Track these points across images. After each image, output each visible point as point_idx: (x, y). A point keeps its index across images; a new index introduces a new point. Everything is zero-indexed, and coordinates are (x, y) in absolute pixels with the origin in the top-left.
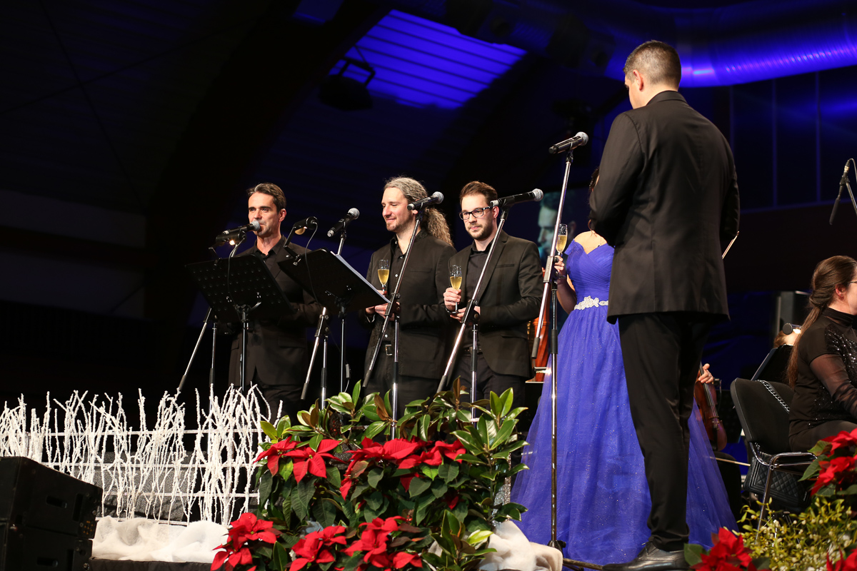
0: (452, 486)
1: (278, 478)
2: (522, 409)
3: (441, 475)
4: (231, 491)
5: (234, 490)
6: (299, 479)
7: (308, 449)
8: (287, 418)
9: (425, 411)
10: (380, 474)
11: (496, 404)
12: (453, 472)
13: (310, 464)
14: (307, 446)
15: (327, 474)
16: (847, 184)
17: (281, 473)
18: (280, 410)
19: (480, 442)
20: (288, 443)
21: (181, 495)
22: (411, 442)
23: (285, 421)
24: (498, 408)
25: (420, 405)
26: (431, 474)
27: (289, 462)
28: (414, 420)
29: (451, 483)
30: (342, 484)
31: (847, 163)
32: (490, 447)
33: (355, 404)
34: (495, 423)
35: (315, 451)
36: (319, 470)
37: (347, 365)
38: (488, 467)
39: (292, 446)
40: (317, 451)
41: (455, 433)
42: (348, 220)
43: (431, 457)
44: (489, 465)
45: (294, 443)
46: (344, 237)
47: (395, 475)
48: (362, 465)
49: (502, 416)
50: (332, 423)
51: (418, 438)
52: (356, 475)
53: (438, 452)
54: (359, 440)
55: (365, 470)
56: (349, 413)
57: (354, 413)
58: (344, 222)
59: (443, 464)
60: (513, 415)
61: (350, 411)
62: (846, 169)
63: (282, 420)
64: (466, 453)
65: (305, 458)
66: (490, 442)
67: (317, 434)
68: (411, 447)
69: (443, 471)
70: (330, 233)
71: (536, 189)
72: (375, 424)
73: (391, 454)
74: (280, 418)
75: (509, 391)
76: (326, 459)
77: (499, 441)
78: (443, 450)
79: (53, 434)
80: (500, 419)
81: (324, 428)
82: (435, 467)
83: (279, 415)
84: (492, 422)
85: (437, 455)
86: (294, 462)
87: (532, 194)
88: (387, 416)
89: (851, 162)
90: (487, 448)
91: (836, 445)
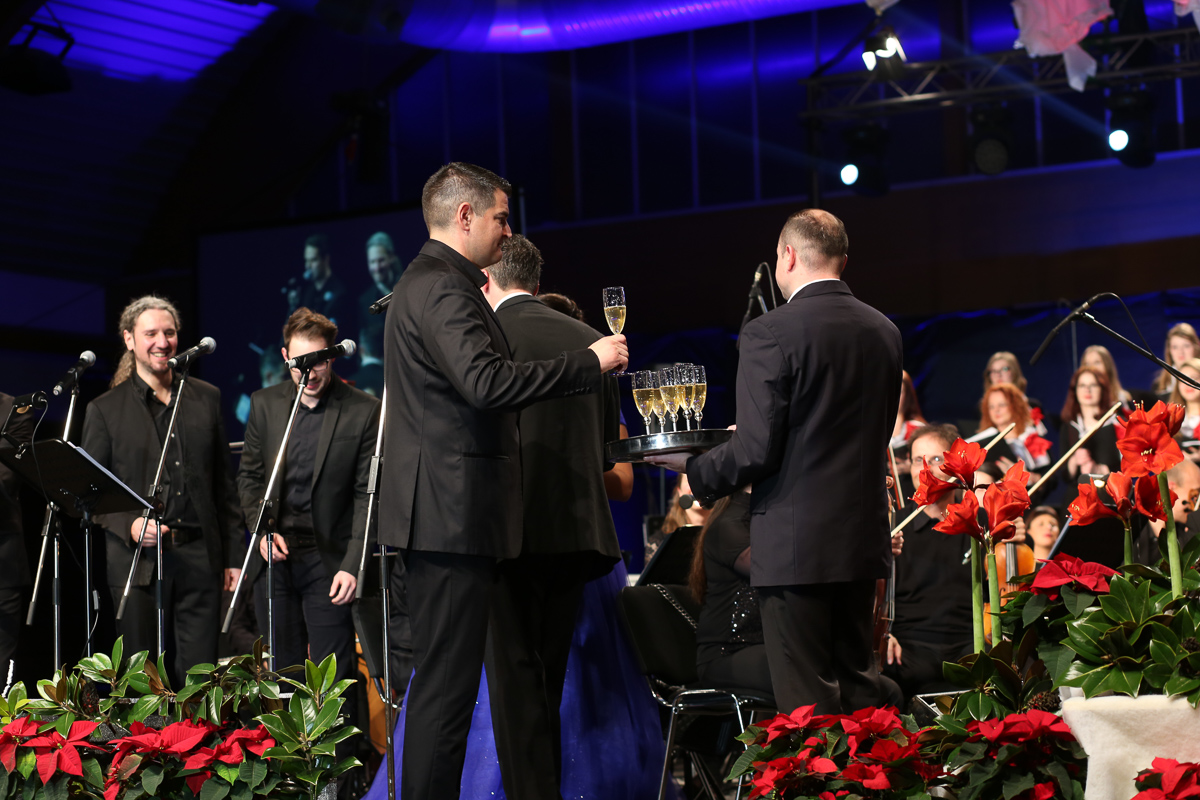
0: (258, 792)
1: (15, 776)
2: (349, 682)
3: (244, 777)
6: (46, 778)
7: (54, 734)
8: (21, 685)
9: (215, 682)
10: (158, 773)
11: (314, 677)
12: (260, 773)
13: (59, 757)
14: (54, 730)
15: (84, 772)
16: (760, 298)
17: (19, 769)
18: (10, 674)
19: (294, 728)
20: (27, 725)
22: (197, 726)
23: (19, 690)
24: (317, 682)
25: (208, 672)
26: (230, 775)
27: (29, 753)
28: (200, 694)
29: (257, 788)
30: (106, 787)
31: (759, 268)
32: (309, 735)
33: (116, 670)
34: (314, 702)
35: (65, 737)
36: (72, 765)
37: (95, 593)
38: (307, 763)
39: (32, 731)
40: (68, 738)
41: (259, 718)
42: (80, 369)
43: (228, 751)
44: (307, 759)
45: (35, 726)
46: (76, 393)
47: (179, 775)
48: (133, 761)
49: (321, 692)
50: (85, 697)
51: (208, 721)
52: (126, 776)
53: (237, 743)
54: (124, 719)
55: (138, 769)
56: (109, 682)
57: (116, 681)
58: (74, 372)
59: (244, 761)
60: (337, 691)
61: (110, 679)
62: (758, 276)
63: (13, 688)
64: (276, 745)
65: (53, 748)
66: (307, 728)
67: (66, 713)
68: (198, 735)
69: (246, 772)
70: (58, 389)
71: (346, 341)
72: (146, 698)
73: (172, 744)
74: (12, 685)
75: (330, 659)
76: (80, 749)
77: (321, 729)
78: (244, 743)
80: (320, 696)
81: (75, 703)
82: (234, 765)
83: (9, 681)
84: (309, 701)
85: (237, 748)
86: (36, 753)
87: (341, 348)
88: (162, 687)
89: (764, 267)
90: (304, 738)
91: (773, 735)
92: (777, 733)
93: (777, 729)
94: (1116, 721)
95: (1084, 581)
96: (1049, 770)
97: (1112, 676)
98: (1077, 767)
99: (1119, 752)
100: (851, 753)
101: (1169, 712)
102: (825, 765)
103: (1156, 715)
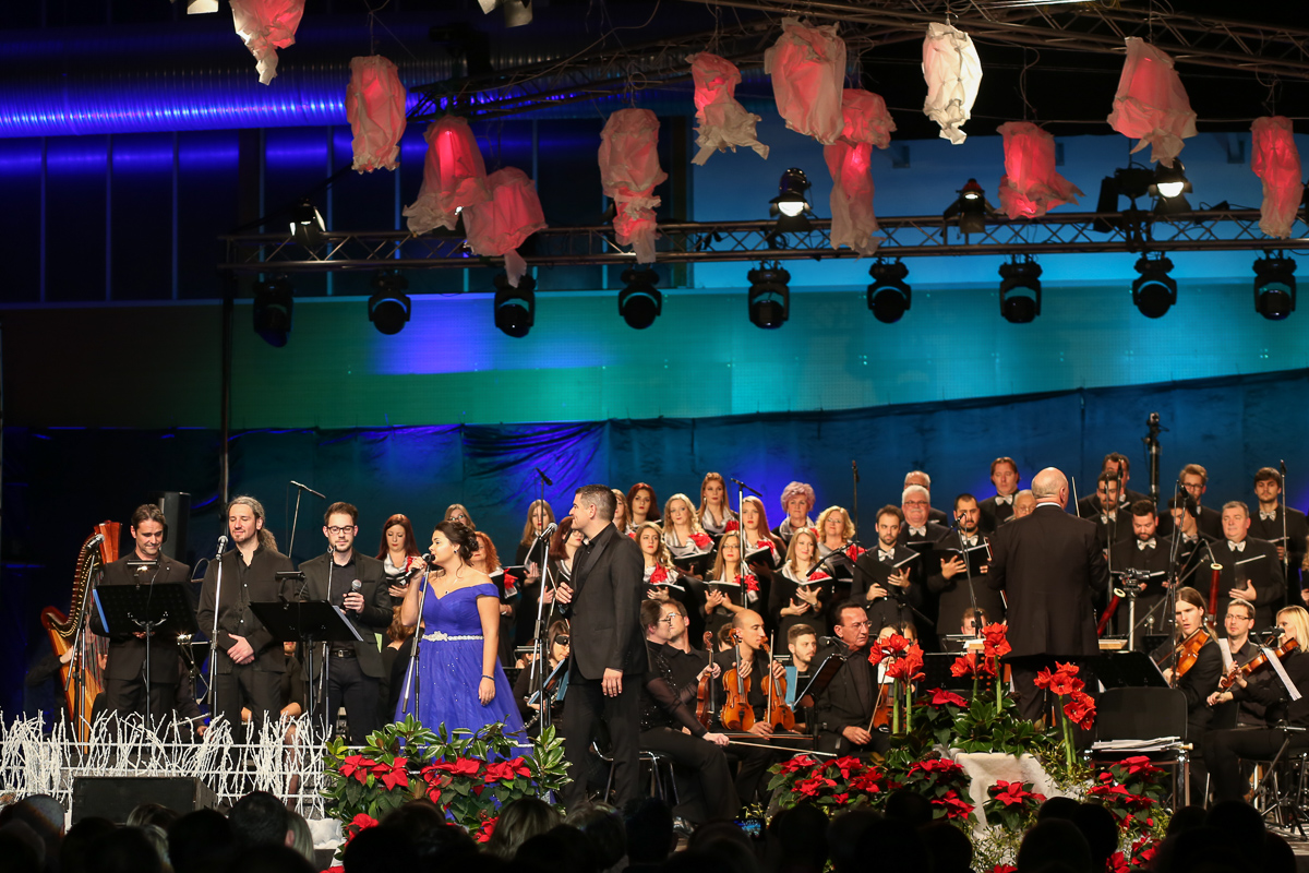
3: (517, 786)
4: (284, 793)
5: (286, 792)
6: (390, 787)
10: (464, 785)
12: (523, 784)
13: (394, 777)
14: (383, 762)
20: (364, 759)
21: (228, 795)
26: (509, 785)
32: (545, 766)
35: (391, 766)
36: (403, 781)
40: (394, 767)
48: (445, 779)
52: (443, 786)
59: (516, 778)
60: (556, 743)
64: (530, 770)
65: (387, 772)
67: (384, 753)
69: (518, 783)
72: (432, 746)
77: (554, 763)
78: (515, 769)
79: (72, 744)
80: (546, 746)
82: (511, 780)
84: (542, 749)
86: (374, 774)
90: (543, 767)
91: (793, 769)
92: (796, 769)
93: (795, 766)
94: (981, 764)
95: (953, 701)
96: (953, 784)
97: (976, 743)
98: (965, 781)
99: (982, 777)
100: (846, 776)
101: (1004, 760)
102: (831, 783)
103: (1000, 761)
